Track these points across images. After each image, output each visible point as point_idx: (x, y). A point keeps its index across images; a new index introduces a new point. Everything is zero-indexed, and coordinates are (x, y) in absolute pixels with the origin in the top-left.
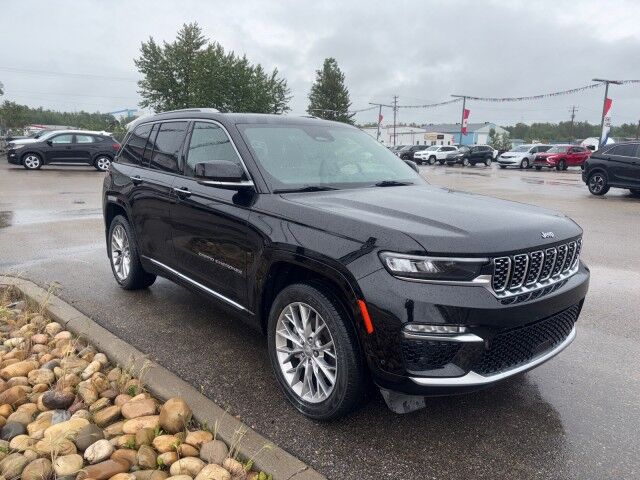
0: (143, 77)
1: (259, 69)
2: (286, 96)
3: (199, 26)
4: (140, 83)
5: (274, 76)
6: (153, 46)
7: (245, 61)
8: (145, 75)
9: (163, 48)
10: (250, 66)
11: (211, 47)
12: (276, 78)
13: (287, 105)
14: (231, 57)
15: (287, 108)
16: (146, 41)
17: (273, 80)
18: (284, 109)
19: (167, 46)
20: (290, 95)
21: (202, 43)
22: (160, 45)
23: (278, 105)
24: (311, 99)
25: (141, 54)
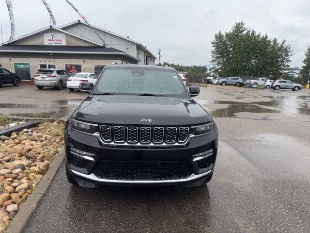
0: (213, 49)
1: (275, 40)
2: (289, 54)
3: (244, 22)
4: (212, 52)
5: (283, 43)
6: (220, 34)
7: (266, 37)
8: (215, 48)
9: (224, 34)
10: (269, 39)
11: (249, 32)
12: (284, 45)
13: (290, 59)
14: (259, 36)
15: (289, 61)
16: (217, 33)
17: (282, 46)
18: (287, 61)
19: (227, 34)
20: (292, 53)
21: (245, 30)
22: (223, 34)
23: (284, 59)
24: (307, 55)
25: (214, 39)
